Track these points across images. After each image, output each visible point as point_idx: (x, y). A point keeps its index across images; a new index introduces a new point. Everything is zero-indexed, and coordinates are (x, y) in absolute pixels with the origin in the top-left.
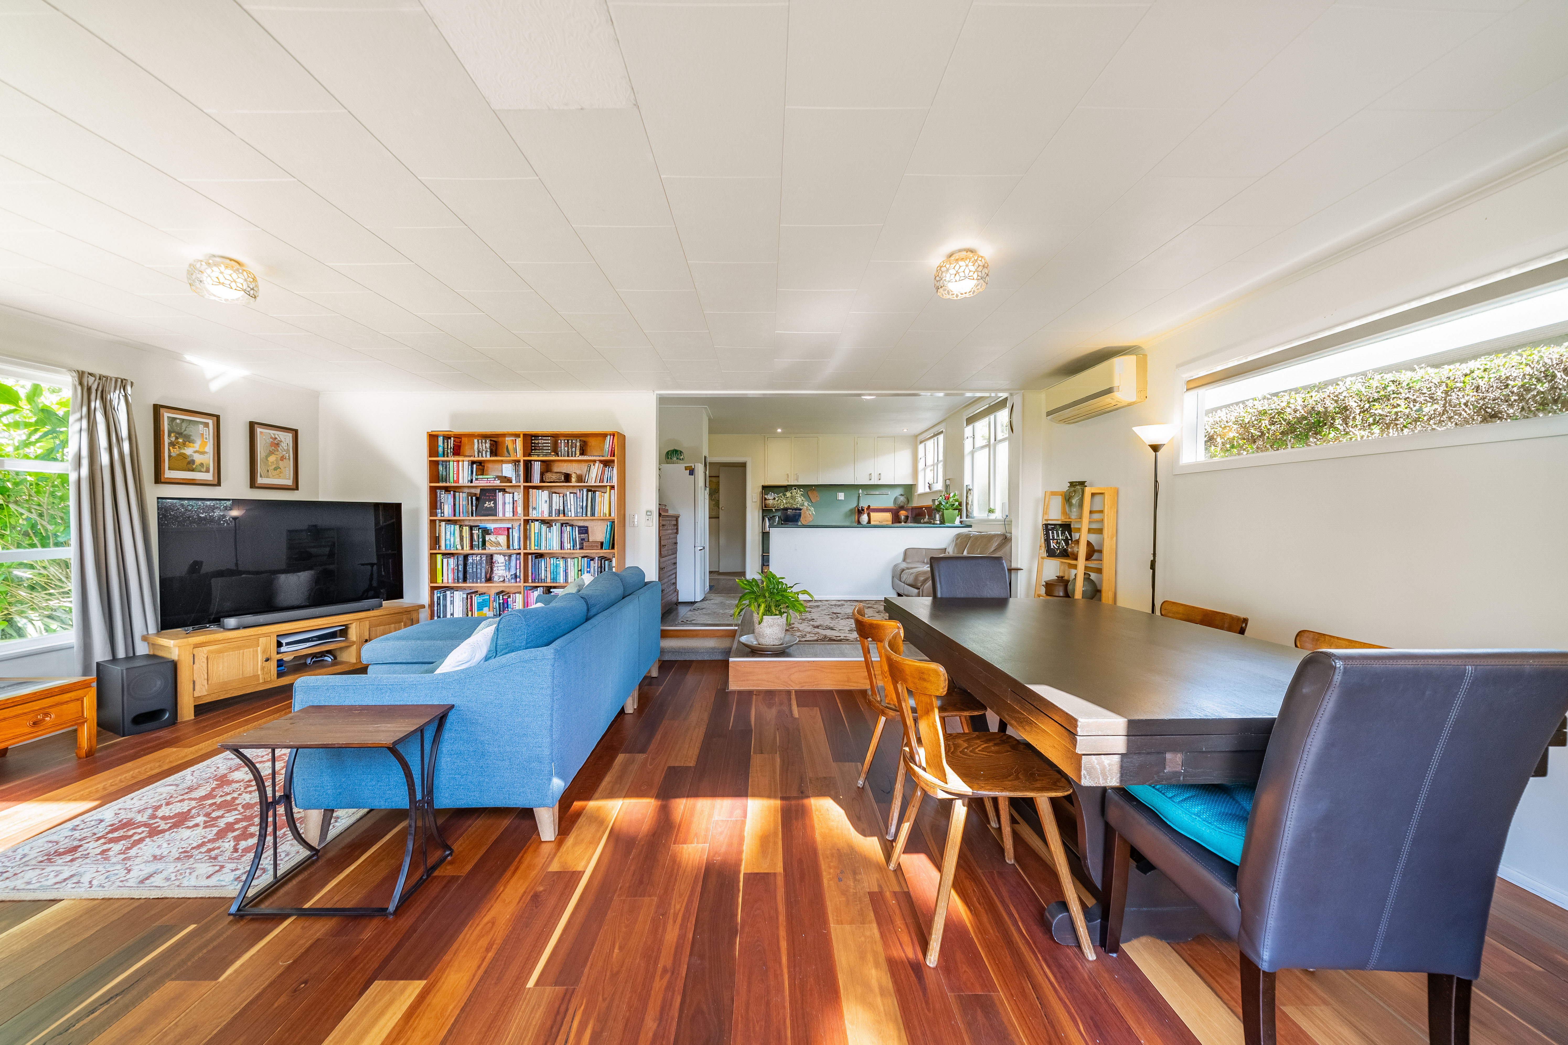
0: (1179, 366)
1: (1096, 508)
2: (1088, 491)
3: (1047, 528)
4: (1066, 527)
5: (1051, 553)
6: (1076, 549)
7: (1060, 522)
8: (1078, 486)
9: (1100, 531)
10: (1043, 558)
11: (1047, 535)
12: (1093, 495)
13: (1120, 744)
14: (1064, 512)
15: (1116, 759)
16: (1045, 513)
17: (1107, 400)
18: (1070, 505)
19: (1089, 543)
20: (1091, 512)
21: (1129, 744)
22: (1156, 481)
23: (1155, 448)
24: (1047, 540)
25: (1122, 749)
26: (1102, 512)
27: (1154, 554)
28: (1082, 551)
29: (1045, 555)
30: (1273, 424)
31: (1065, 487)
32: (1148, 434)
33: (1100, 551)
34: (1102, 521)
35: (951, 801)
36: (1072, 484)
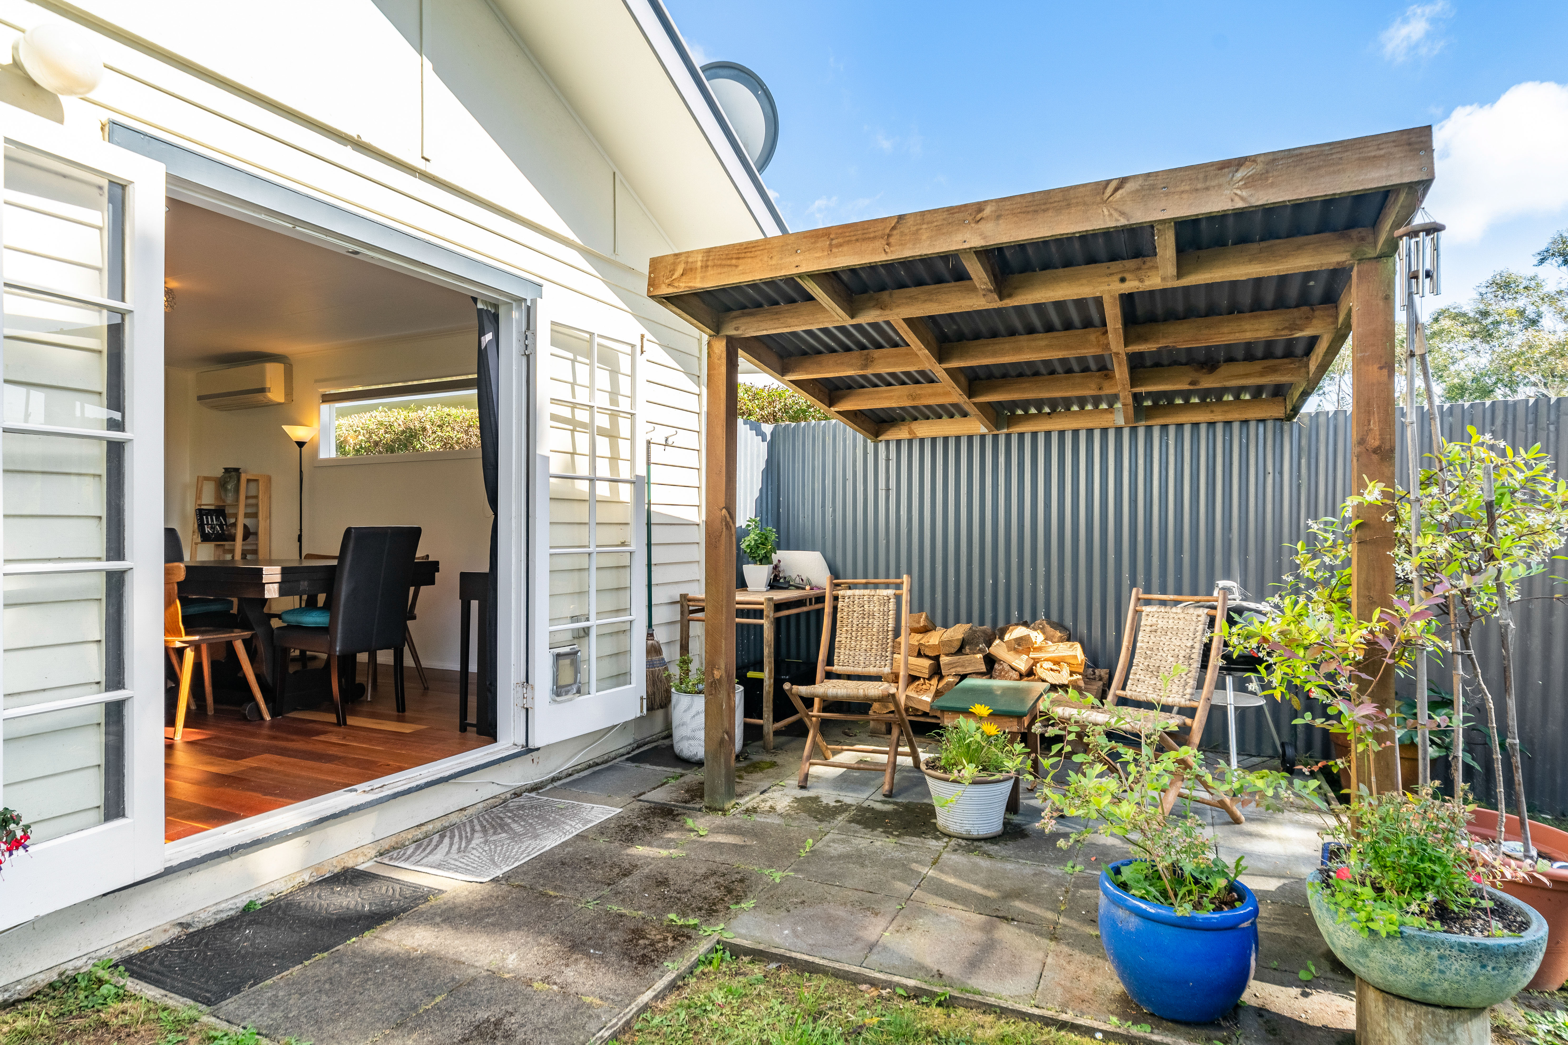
0: (316, 381)
1: (252, 493)
2: (244, 478)
3: (201, 513)
4: (220, 512)
5: (205, 538)
6: (233, 531)
7: (213, 507)
8: (232, 473)
9: (255, 515)
10: (196, 544)
11: (201, 520)
12: (248, 481)
13: (278, 578)
14: (218, 497)
15: (276, 586)
16: (199, 496)
17: (259, 397)
18: (226, 490)
19: (245, 526)
20: (247, 498)
21: (282, 578)
22: (301, 471)
23: (301, 444)
24: (201, 526)
25: (279, 580)
26: (256, 497)
27: (301, 530)
28: (240, 533)
29: (199, 540)
30: (386, 433)
31: (219, 473)
32: (297, 432)
33: (256, 534)
34: (257, 505)
35: (184, 648)
36: (227, 470)
